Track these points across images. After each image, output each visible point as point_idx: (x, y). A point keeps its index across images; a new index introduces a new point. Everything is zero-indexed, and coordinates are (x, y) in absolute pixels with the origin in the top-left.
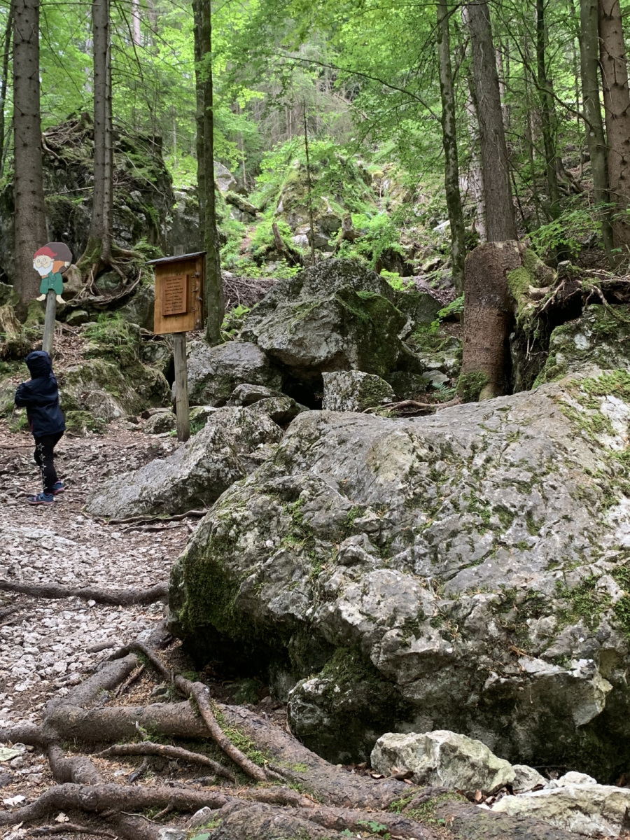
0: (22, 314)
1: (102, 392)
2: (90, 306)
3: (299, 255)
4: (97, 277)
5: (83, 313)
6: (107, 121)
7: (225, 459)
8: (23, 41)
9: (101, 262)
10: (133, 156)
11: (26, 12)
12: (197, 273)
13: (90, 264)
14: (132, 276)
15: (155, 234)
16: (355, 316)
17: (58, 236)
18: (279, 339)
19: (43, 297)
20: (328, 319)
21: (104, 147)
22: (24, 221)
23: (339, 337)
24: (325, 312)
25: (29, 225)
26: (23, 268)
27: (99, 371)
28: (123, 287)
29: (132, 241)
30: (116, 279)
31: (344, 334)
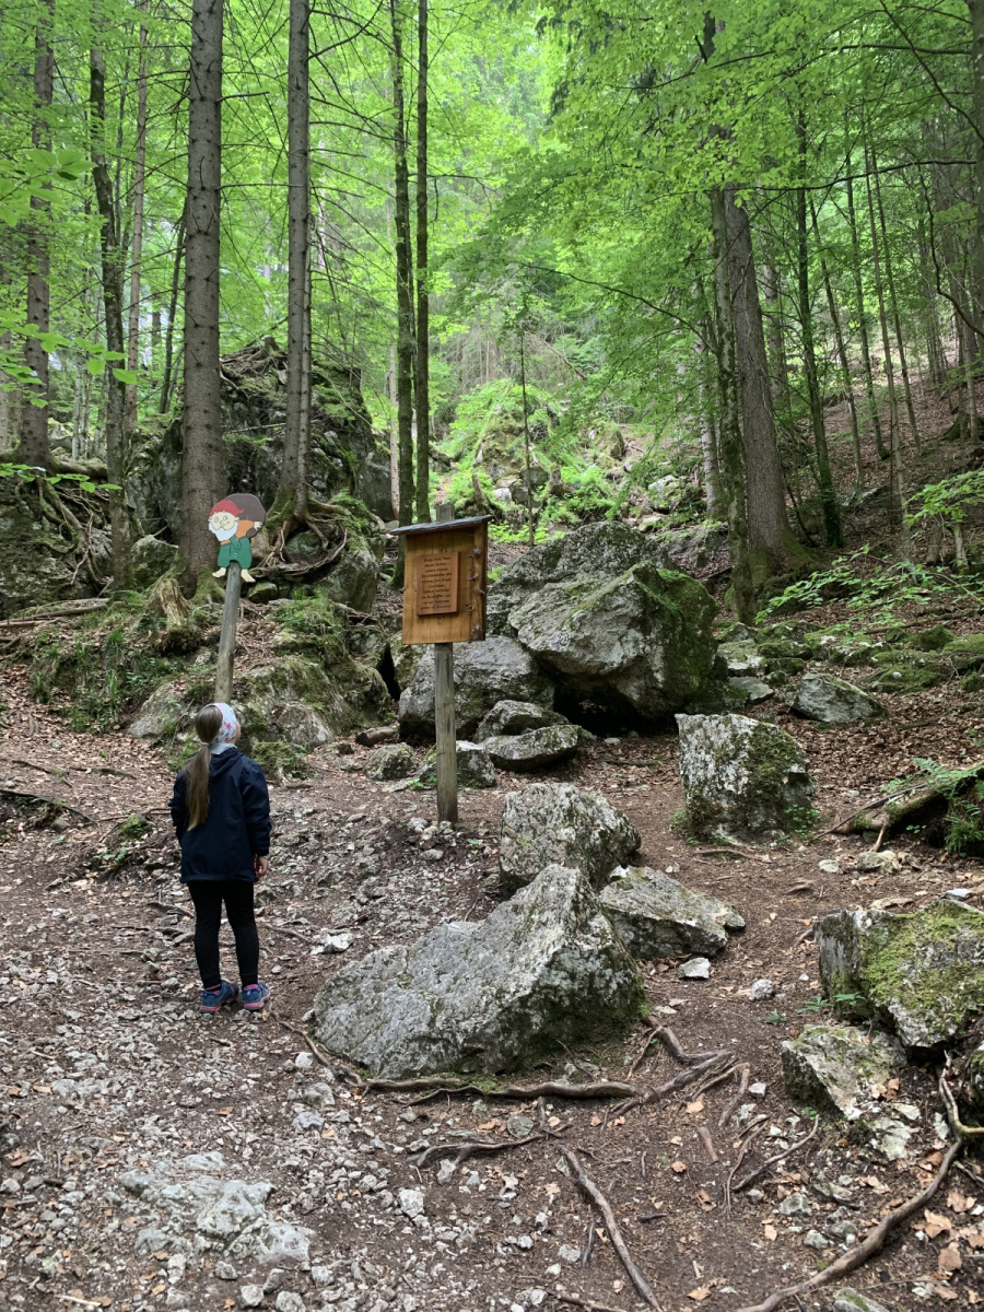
0: (189, 585)
1: (301, 705)
2: (279, 577)
3: (501, 511)
4: (289, 538)
5: (271, 586)
6: (305, 338)
7: (606, 951)
8: (199, 231)
9: (294, 518)
10: (326, 390)
11: (203, 195)
12: (476, 551)
13: (280, 521)
14: (335, 539)
15: (353, 483)
16: (662, 606)
17: (235, 486)
18: (554, 637)
19: (221, 572)
20: (625, 611)
21: (301, 372)
22: (195, 463)
23: (639, 636)
24: (621, 601)
25: (201, 468)
26: (192, 524)
27: (297, 674)
28: (323, 553)
29: (327, 492)
30: (313, 541)
31: (645, 631)
